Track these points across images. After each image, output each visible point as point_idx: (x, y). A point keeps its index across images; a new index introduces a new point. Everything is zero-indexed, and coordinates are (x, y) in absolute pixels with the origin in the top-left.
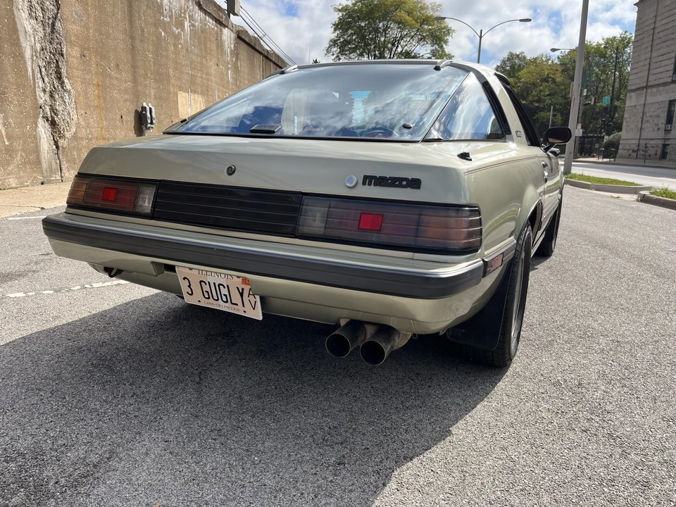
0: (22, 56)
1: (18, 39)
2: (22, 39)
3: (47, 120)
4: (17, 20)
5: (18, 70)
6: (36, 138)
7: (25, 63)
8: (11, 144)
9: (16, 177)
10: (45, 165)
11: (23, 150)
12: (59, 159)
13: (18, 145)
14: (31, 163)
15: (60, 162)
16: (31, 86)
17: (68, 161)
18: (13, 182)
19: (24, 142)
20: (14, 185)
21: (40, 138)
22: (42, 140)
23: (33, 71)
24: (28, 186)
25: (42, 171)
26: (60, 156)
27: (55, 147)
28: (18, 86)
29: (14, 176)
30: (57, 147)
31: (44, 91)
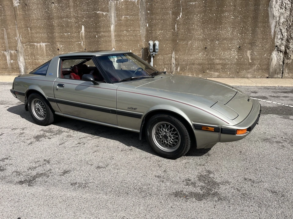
0: (269, 27)
1: (268, 20)
2: (270, 19)
3: (281, 52)
4: (269, 13)
5: (265, 33)
6: (270, 60)
7: (270, 29)
8: (253, 62)
9: (252, 74)
10: (271, 70)
11: (259, 64)
12: (283, 68)
13: (257, 62)
14: (262, 70)
15: (283, 69)
16: (271, 38)
17: (289, 69)
18: (249, 76)
19: (261, 61)
20: (250, 77)
21: (272, 60)
22: (273, 60)
23: (275, 32)
24: (258, 78)
25: (269, 73)
26: (284, 67)
27: (282, 63)
28: (263, 39)
29: (251, 74)
30: (283, 63)
31: (282, 39)
